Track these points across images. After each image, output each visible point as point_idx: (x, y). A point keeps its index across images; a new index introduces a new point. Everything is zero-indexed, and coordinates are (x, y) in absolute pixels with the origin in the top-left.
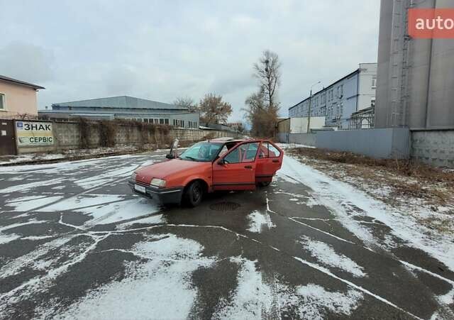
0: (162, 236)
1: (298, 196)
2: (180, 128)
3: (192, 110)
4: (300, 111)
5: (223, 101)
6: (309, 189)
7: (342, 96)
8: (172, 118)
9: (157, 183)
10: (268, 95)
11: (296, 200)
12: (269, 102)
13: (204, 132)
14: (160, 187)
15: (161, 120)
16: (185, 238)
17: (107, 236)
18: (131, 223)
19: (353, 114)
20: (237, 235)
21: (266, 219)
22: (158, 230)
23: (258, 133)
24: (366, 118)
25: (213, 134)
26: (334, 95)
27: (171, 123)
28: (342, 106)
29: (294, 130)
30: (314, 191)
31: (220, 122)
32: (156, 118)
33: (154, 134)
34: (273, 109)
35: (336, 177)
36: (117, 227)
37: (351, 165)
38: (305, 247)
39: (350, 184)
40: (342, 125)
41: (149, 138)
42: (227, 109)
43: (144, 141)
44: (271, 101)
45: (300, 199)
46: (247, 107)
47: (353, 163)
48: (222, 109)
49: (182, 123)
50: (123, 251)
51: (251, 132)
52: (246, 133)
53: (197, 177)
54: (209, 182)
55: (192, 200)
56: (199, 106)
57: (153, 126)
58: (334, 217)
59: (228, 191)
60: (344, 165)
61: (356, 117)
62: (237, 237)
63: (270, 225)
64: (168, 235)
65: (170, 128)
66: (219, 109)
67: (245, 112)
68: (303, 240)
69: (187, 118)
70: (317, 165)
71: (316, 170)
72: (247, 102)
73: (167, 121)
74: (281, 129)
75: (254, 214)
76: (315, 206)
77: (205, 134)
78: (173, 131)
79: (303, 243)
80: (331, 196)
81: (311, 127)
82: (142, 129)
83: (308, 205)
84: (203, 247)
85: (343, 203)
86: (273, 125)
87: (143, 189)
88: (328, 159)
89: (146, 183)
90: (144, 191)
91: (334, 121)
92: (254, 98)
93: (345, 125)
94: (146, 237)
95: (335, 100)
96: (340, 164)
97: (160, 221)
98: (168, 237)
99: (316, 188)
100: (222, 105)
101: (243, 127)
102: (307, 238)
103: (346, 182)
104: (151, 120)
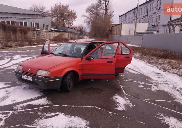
0: (53, 114)
1: (143, 83)
2: (36, 29)
3: (44, 15)
4: (127, 18)
5: (70, 9)
6: (149, 78)
7: (160, 8)
8: (30, 21)
9: (42, 73)
10: (104, 5)
11: (143, 86)
12: (104, 11)
13: (55, 33)
14: (45, 77)
15: (21, 23)
16: (72, 116)
17: (9, 115)
18: (25, 104)
19: (169, 22)
20: (110, 112)
21: (126, 100)
22: (48, 109)
23: (95, 34)
24: (178, 25)
25: (62, 35)
26: (154, 7)
27: (29, 25)
28: (160, 16)
29: (124, 33)
30: (153, 80)
31: (67, 26)
32: (17, 21)
33: (16, 34)
34: (108, 16)
35: (165, 70)
36: (15, 108)
37: (172, 61)
38: (163, 121)
39: (177, 74)
40: (159, 29)
41: (12, 37)
42: (72, 16)
43: (8, 39)
44: (106, 10)
45: (145, 86)
46: (88, 14)
47: (173, 59)
48: (69, 15)
49: (38, 25)
50: (28, 126)
51: (89, 33)
52: (85, 35)
53: (71, 69)
54: (80, 73)
55: (68, 87)
56: (50, 12)
57: (15, 27)
58: (174, 99)
59: (89, 80)
60: (167, 60)
61: (171, 24)
62: (110, 114)
63: (131, 105)
64: (57, 113)
65: (29, 29)
66: (66, 15)
67: (86, 18)
68: (159, 116)
69: (41, 21)
70: (147, 59)
71: (149, 64)
72: (87, 10)
73: (26, 23)
74: (115, 32)
75: (116, 97)
76: (157, 91)
77: (56, 34)
78: (31, 32)
79: (160, 118)
80: (167, 84)
81: (137, 31)
82: (7, 30)
83: (152, 90)
84: (88, 122)
85: (177, 89)
86: (108, 29)
87: (30, 79)
88: (154, 55)
89: (32, 73)
90: (32, 80)
91: (154, 26)
92: (93, 7)
93: (162, 30)
94: (41, 115)
95: (155, 10)
96: (164, 59)
97: (46, 103)
98: (58, 115)
99: (154, 78)
100: (68, 12)
101: (83, 29)
102: (161, 115)
103: (173, 73)
104: (13, 23)
